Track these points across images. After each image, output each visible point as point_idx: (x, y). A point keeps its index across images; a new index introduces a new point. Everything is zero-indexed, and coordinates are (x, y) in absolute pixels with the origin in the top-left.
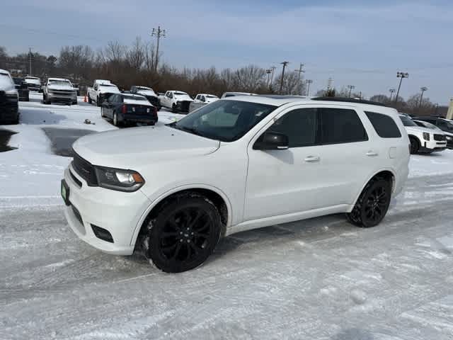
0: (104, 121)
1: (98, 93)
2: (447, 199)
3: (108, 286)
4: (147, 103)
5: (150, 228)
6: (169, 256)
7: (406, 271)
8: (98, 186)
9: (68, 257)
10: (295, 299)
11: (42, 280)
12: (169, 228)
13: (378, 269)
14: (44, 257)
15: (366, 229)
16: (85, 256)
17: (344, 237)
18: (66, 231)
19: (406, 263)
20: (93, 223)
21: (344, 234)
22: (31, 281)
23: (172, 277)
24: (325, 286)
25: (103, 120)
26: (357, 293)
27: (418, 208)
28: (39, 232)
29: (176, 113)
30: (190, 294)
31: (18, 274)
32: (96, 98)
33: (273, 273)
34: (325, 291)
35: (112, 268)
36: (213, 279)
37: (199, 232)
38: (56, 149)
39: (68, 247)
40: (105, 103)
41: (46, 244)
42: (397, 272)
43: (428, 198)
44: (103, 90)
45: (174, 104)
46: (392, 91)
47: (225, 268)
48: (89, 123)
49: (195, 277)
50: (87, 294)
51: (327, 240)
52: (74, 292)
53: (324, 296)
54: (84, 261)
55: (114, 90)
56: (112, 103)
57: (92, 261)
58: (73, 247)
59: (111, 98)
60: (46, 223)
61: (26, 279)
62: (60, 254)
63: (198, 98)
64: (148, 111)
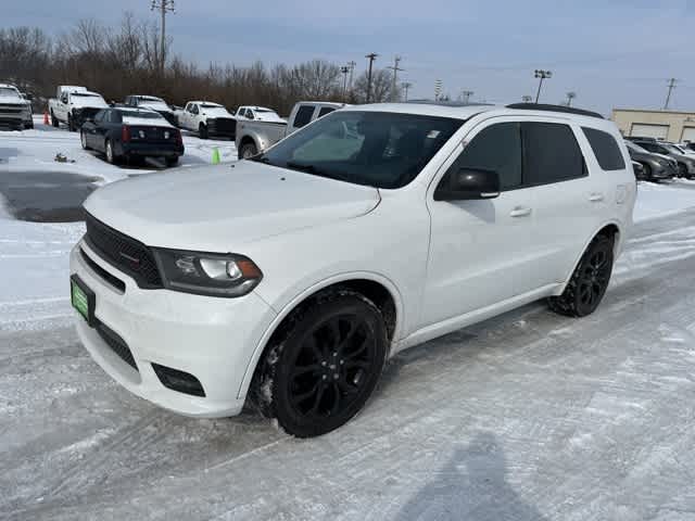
0: (91, 156)
1: (69, 108)
2: (662, 260)
3: (197, 479)
4: (163, 123)
5: (274, 362)
6: (305, 406)
7: (673, 388)
8: (163, 287)
9: (100, 426)
10: (537, 463)
11: (61, 482)
12: (305, 357)
13: (634, 391)
14: (51, 430)
15: (582, 320)
16: (135, 418)
17: (555, 335)
18: (81, 369)
19: (665, 373)
20: (154, 361)
21: (555, 332)
22: (40, 487)
23: (310, 443)
25: (88, 155)
27: (634, 277)
28: (27, 376)
29: (206, 138)
30: (355, 476)
32: (66, 118)
33: (479, 417)
34: (576, 441)
35: (192, 439)
36: (384, 442)
37: (353, 359)
38: (15, 210)
39: (96, 404)
40: (87, 125)
41: (49, 401)
42: (665, 393)
43: (639, 261)
44: (79, 103)
45: (201, 123)
47: (396, 416)
48: (65, 160)
49: (352, 440)
50: (161, 503)
51: (532, 346)
52: (135, 501)
53: (578, 451)
54: (135, 430)
55: (97, 102)
56: (101, 125)
57: (151, 428)
58: (104, 403)
59: (98, 117)
60: (37, 356)
61: (27, 484)
62: (82, 421)
63: (242, 113)
64: (167, 136)
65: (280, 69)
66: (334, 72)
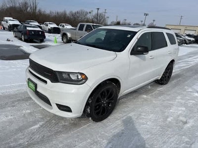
1: (8, 24)
5: (90, 102)
7: (191, 104)
8: (59, 82)
9: (39, 121)
10: (160, 126)
11: (31, 138)
13: (181, 105)
14: (25, 123)
15: (165, 86)
16: (48, 118)
19: (189, 100)
20: (57, 103)
21: (158, 89)
22: (25, 140)
23: (99, 124)
24: (167, 117)
25: (16, 39)
26: (181, 118)
28: (14, 107)
29: (51, 33)
30: (113, 132)
31: (16, 137)
32: (7, 27)
33: (143, 114)
34: (169, 119)
35: (66, 124)
37: (110, 100)
39: (37, 115)
40: (15, 29)
41: (23, 115)
44: (11, 23)
45: (49, 29)
46: (142, 21)
47: (121, 115)
48: (10, 41)
49: (110, 122)
51: (153, 93)
52: (54, 142)
53: (170, 122)
54: (49, 122)
55: (17, 22)
56: (20, 30)
57: (54, 121)
58: (39, 114)
59: (19, 27)
60: (15, 101)
61: (21, 139)
62: (34, 120)
63: (61, 26)
64: (40, 33)
65: (71, 12)
66: (87, 13)
